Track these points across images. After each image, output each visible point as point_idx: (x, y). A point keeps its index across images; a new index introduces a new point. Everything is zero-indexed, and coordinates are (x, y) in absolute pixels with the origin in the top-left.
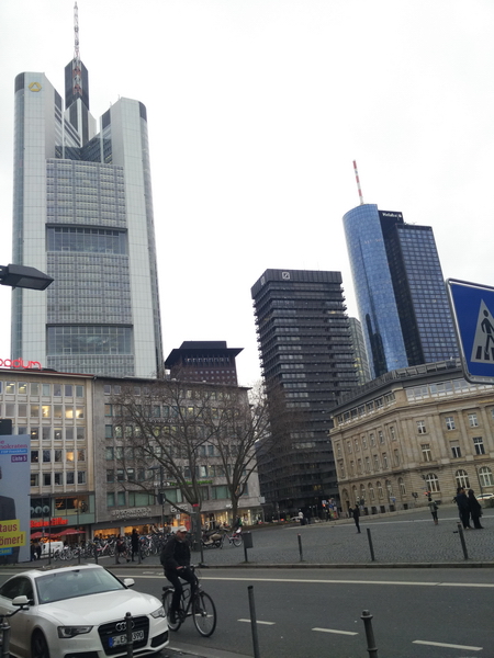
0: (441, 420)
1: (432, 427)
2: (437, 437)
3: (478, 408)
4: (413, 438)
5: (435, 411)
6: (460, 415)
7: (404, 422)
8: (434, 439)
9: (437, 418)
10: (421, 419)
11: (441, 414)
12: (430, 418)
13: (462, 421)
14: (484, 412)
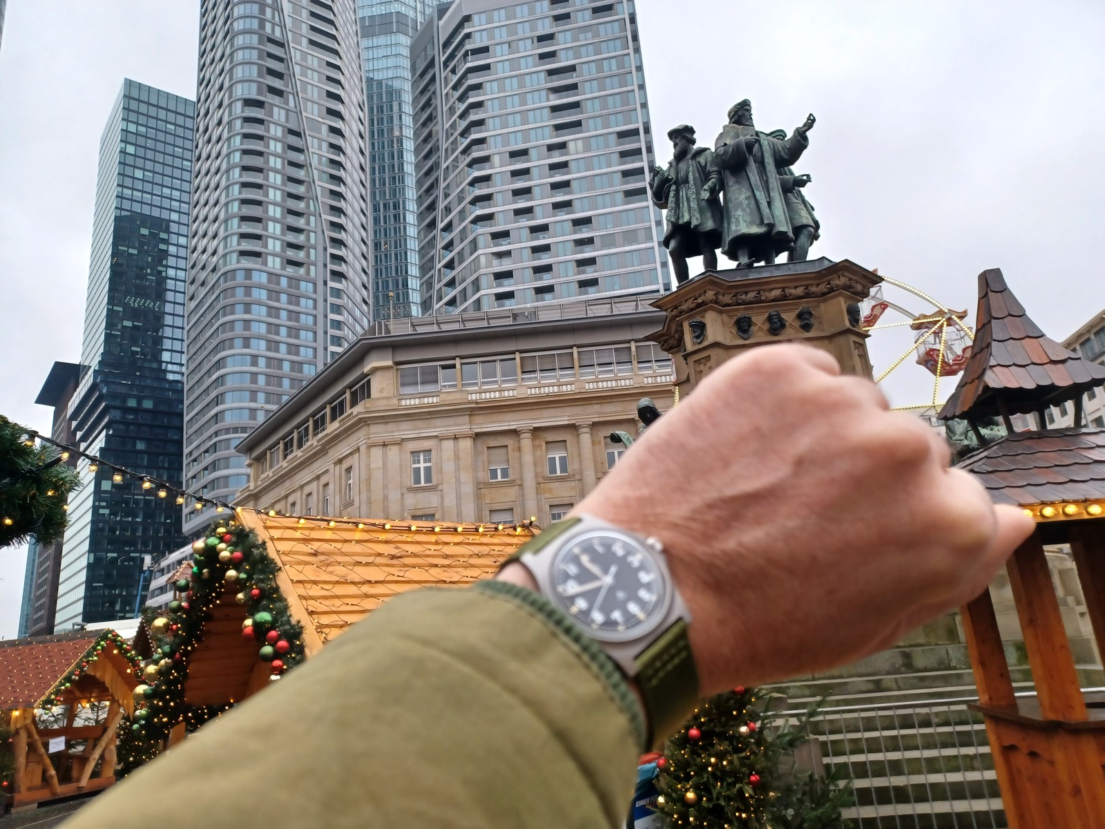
0: (476, 453)
1: (449, 467)
2: (459, 497)
3: (573, 427)
4: (394, 495)
5: (463, 426)
6: (526, 442)
7: (377, 452)
8: (450, 501)
9: (466, 444)
10: (426, 444)
11: (477, 436)
12: (448, 445)
13: (528, 458)
14: (586, 438)
